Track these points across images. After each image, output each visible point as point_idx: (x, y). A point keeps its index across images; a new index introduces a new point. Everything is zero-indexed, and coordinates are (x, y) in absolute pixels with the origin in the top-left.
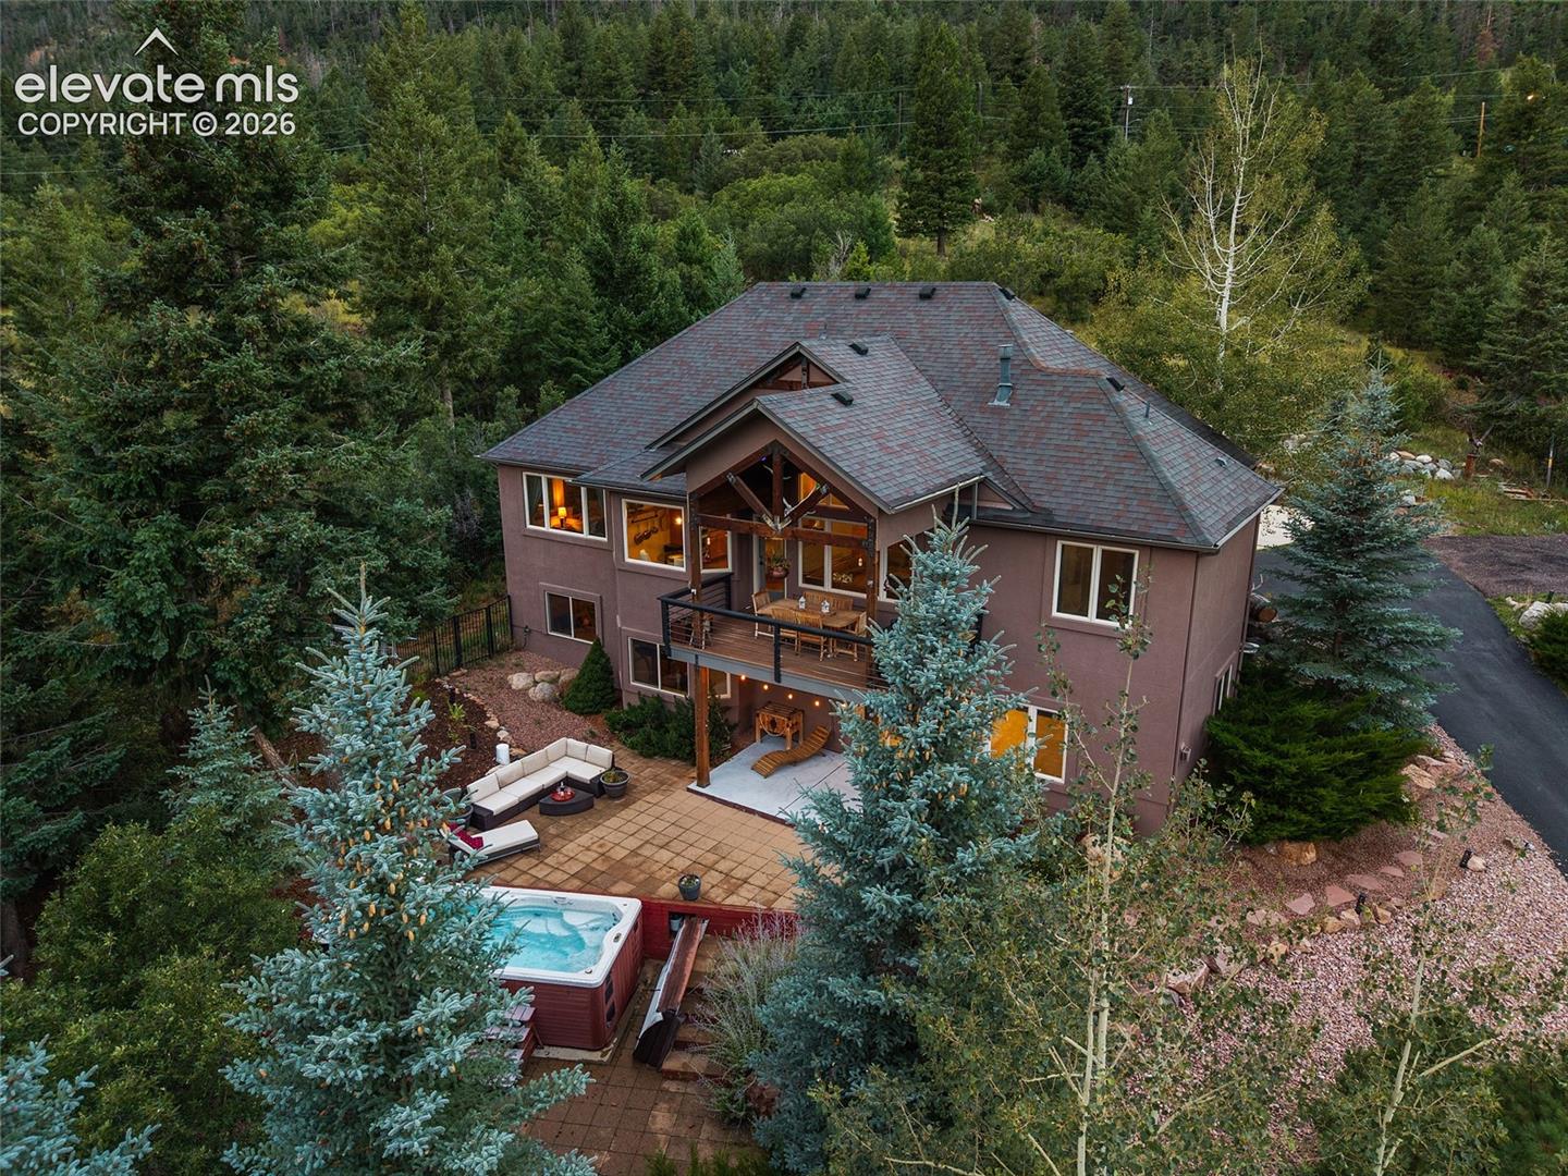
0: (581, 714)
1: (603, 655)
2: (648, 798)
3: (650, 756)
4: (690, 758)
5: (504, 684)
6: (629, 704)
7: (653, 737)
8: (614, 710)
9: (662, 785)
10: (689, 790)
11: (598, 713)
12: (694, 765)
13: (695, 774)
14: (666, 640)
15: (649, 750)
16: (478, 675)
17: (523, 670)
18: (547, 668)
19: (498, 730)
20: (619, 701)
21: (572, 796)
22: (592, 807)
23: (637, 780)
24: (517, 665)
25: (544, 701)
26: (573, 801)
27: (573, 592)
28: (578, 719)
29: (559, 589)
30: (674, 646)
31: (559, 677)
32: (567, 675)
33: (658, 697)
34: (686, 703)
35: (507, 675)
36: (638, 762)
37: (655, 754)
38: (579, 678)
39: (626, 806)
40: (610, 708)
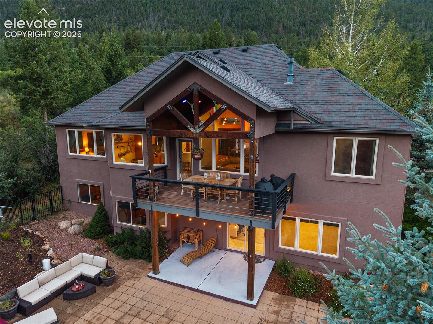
0: (93, 239)
1: (104, 210)
2: (127, 283)
3: (127, 259)
4: (148, 258)
5: (56, 227)
6: (117, 233)
7: (129, 249)
8: (110, 236)
9: (134, 275)
10: (149, 277)
11: (102, 238)
12: (150, 262)
13: (151, 267)
14: (135, 199)
15: (127, 255)
16: (44, 223)
17: (67, 219)
18: (78, 218)
19: (49, 250)
20: (112, 231)
21: (83, 287)
22: (95, 292)
23: (120, 273)
24: (64, 218)
25: (75, 234)
26: (84, 290)
27: (90, 182)
28: (92, 242)
29: (84, 181)
30: (139, 201)
31: (83, 222)
32: (88, 220)
33: (131, 229)
34: (145, 230)
35: (58, 222)
36: (121, 262)
37: (130, 257)
38: (92, 221)
39: (114, 289)
40: (108, 235)
